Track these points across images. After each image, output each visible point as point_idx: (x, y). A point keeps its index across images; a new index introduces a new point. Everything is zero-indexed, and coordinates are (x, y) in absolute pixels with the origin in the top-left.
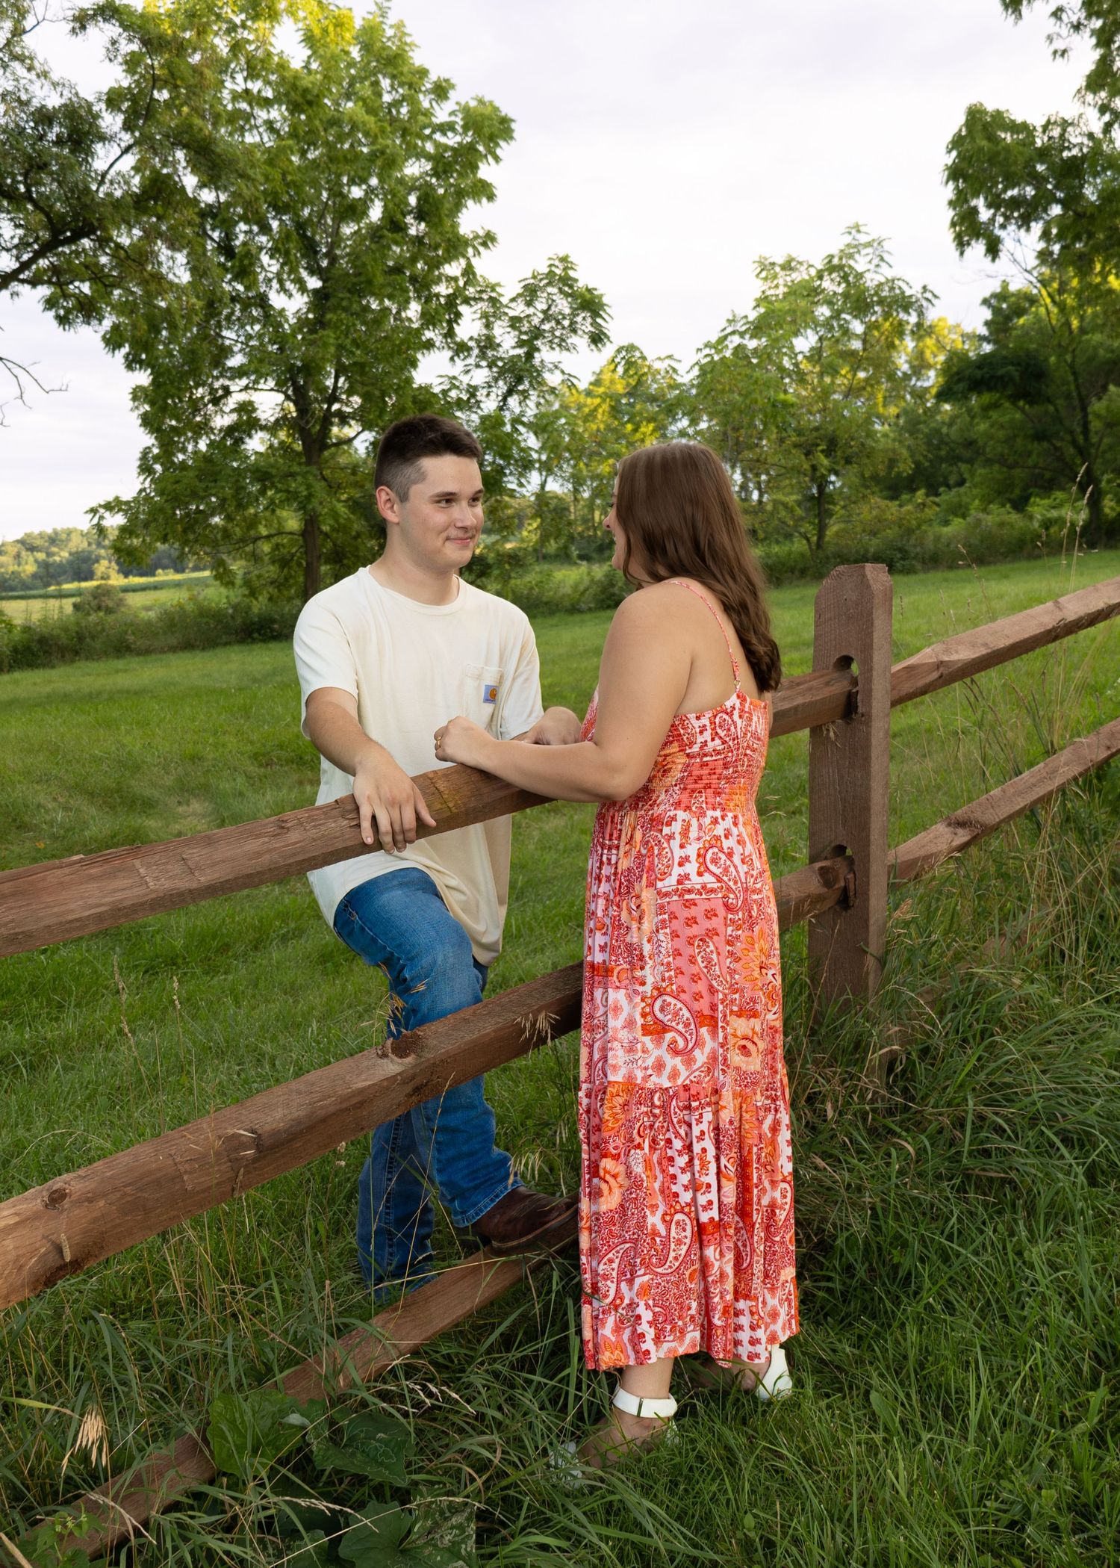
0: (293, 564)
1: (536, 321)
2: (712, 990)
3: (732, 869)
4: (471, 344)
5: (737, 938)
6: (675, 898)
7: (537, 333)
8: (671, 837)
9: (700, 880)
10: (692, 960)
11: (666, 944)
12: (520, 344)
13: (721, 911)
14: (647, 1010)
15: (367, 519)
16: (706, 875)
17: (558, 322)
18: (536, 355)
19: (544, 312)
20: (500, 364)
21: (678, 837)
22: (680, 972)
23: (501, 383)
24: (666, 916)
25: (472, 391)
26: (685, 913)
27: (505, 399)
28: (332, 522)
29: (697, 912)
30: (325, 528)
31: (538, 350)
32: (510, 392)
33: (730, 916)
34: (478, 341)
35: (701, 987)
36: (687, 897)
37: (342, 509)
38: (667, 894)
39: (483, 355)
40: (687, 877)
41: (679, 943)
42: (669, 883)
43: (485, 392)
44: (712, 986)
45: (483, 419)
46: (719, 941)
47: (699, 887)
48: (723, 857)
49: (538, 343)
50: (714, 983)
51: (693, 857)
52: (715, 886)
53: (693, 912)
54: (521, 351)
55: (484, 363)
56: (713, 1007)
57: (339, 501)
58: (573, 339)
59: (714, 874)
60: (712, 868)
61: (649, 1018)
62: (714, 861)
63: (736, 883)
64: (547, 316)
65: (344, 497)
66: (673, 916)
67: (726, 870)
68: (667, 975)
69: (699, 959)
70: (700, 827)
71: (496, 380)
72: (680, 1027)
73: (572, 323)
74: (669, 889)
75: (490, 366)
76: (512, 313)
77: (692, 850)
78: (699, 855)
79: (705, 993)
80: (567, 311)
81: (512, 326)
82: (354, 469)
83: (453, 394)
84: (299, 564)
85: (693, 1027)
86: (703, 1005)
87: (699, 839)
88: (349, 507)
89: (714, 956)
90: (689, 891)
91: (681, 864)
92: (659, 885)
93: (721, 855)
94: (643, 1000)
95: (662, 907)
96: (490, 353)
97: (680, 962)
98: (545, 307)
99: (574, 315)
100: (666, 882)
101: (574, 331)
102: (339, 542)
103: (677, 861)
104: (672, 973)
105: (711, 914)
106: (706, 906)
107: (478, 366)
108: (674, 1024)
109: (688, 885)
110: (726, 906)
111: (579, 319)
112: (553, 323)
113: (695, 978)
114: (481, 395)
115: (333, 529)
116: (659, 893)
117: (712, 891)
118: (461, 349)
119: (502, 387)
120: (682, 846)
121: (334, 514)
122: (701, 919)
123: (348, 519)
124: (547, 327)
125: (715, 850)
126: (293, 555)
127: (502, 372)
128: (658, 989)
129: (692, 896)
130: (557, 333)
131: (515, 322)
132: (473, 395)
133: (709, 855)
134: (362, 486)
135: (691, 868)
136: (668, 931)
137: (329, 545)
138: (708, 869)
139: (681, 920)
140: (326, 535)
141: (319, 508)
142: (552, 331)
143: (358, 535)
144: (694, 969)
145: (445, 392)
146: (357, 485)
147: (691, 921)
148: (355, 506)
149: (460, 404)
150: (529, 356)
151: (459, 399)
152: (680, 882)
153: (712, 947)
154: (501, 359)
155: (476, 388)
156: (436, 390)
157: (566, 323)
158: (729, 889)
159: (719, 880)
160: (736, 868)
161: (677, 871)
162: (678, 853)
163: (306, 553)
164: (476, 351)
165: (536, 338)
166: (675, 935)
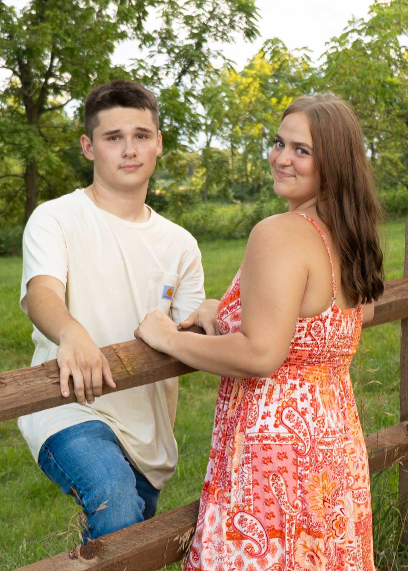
0: (17, 199)
1: (204, 19)
2: (282, 513)
3: (303, 424)
4: (155, 35)
5: (306, 476)
6: (256, 442)
7: (205, 28)
8: (259, 397)
9: (275, 430)
10: (267, 489)
11: (248, 476)
12: (193, 36)
13: (292, 455)
14: (230, 521)
15: (74, 166)
16: (281, 427)
17: (221, 20)
18: (204, 44)
19: (211, 13)
20: (177, 51)
21: (264, 397)
22: (256, 497)
23: (177, 65)
24: (250, 455)
25: (155, 71)
26: (262, 454)
27: (180, 77)
28: (46, 167)
29: (273, 454)
30: (42, 172)
31: (205, 41)
32: (184, 72)
33: (299, 459)
34: (160, 34)
35: (273, 509)
36: (265, 442)
37: (55, 158)
38: (251, 439)
39: (163, 44)
40: (266, 427)
41: (258, 476)
42: (253, 431)
43: (165, 72)
44: (281, 510)
45: (164, 92)
46: (289, 476)
47: (274, 435)
48: (297, 415)
49: (206, 36)
50: (283, 507)
51: (273, 413)
52: (287, 435)
53: (269, 453)
54: (193, 42)
55: (164, 50)
56: (282, 525)
57: (53, 151)
58: (232, 33)
59: (287, 427)
60: (286, 422)
61: (231, 528)
62: (288, 417)
63: (305, 434)
64: (212, 15)
65: (57, 149)
66: (254, 456)
67: (298, 425)
68: (246, 498)
69: (273, 489)
70: (281, 391)
71: (173, 63)
72: (256, 537)
73: (232, 21)
74: (253, 435)
75: (169, 52)
76: (186, 13)
77: (273, 408)
78: (277, 412)
79: (276, 513)
80: (228, 12)
81: (187, 23)
82: (65, 128)
83: (141, 73)
84: (21, 199)
85: (265, 537)
86: (275, 522)
87: (279, 400)
88: (60, 157)
89: (284, 488)
90: (267, 438)
91: (263, 418)
92: (247, 431)
93: (294, 412)
94: (228, 514)
95: (247, 447)
96: (169, 43)
97: (258, 490)
98: (211, 9)
99: (233, 15)
100: (252, 430)
101: (233, 27)
102: (52, 183)
103: (261, 414)
104: (251, 497)
105: (282, 456)
106: (279, 450)
107: (160, 52)
108: (250, 534)
109: (266, 433)
110: (296, 451)
111: (236, 18)
112: (217, 21)
113: (268, 502)
114: (162, 74)
115: (48, 173)
116: (247, 437)
117: (284, 439)
118: (147, 39)
119: (178, 68)
120: (266, 404)
121: (49, 161)
122: (274, 459)
123: (59, 166)
124: (212, 23)
125: (291, 409)
126: (17, 192)
127: (178, 57)
128: (238, 507)
129: (268, 442)
130: (220, 29)
131: (188, 20)
132: (156, 74)
133: (285, 412)
134: (70, 141)
135: (270, 421)
136: (250, 465)
137: (45, 185)
138: (282, 423)
139: (260, 459)
140: (43, 178)
141: (38, 157)
142: (216, 27)
143: (67, 178)
144: (268, 496)
145: (134, 71)
146: (66, 140)
147: (268, 460)
148: (65, 156)
149: (145, 79)
150: (199, 45)
151: (145, 77)
152: (261, 431)
153: (282, 481)
154: (177, 47)
155: (158, 69)
156: (128, 69)
157: (227, 21)
158: (298, 439)
159: (290, 431)
160: (307, 424)
161: (260, 422)
162: (263, 409)
163: (27, 190)
164: (158, 41)
165: (204, 31)
166: (255, 469)
